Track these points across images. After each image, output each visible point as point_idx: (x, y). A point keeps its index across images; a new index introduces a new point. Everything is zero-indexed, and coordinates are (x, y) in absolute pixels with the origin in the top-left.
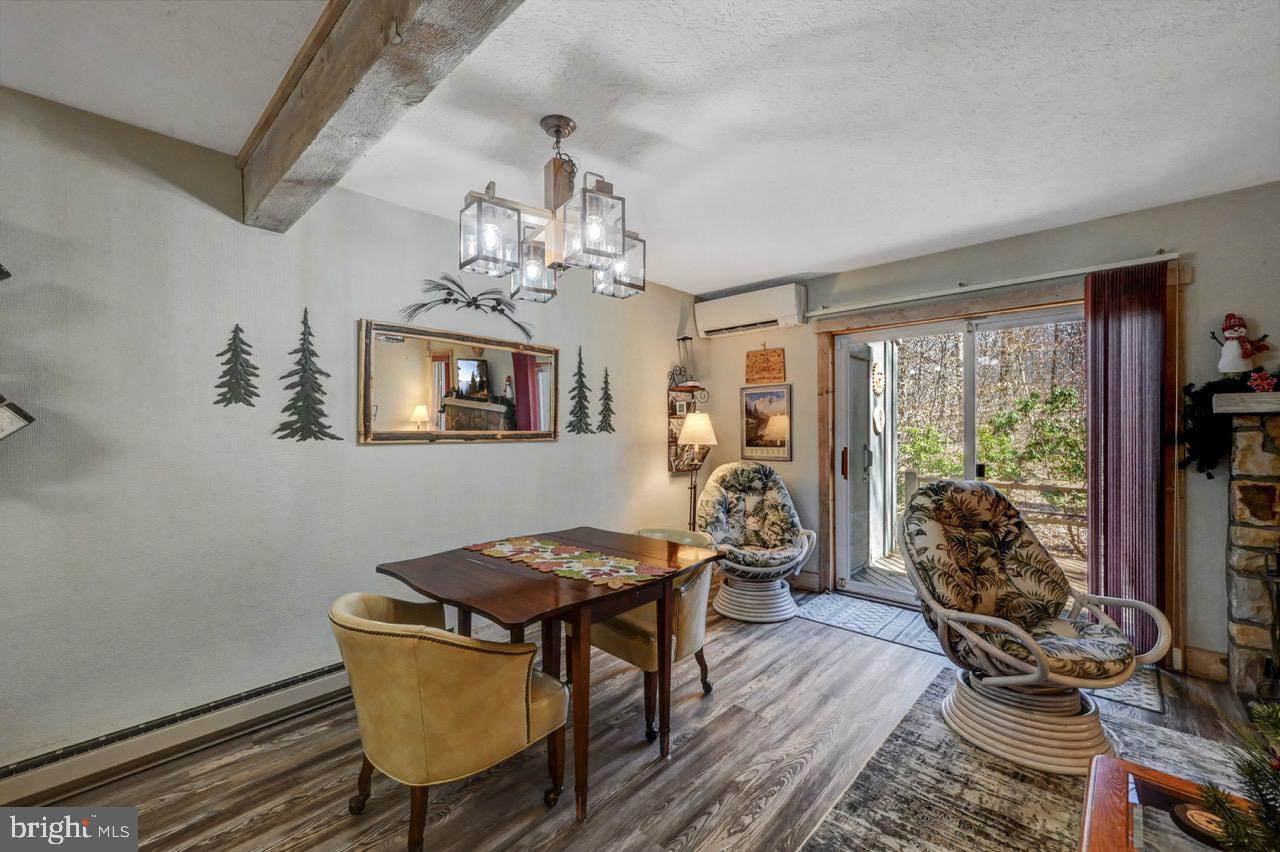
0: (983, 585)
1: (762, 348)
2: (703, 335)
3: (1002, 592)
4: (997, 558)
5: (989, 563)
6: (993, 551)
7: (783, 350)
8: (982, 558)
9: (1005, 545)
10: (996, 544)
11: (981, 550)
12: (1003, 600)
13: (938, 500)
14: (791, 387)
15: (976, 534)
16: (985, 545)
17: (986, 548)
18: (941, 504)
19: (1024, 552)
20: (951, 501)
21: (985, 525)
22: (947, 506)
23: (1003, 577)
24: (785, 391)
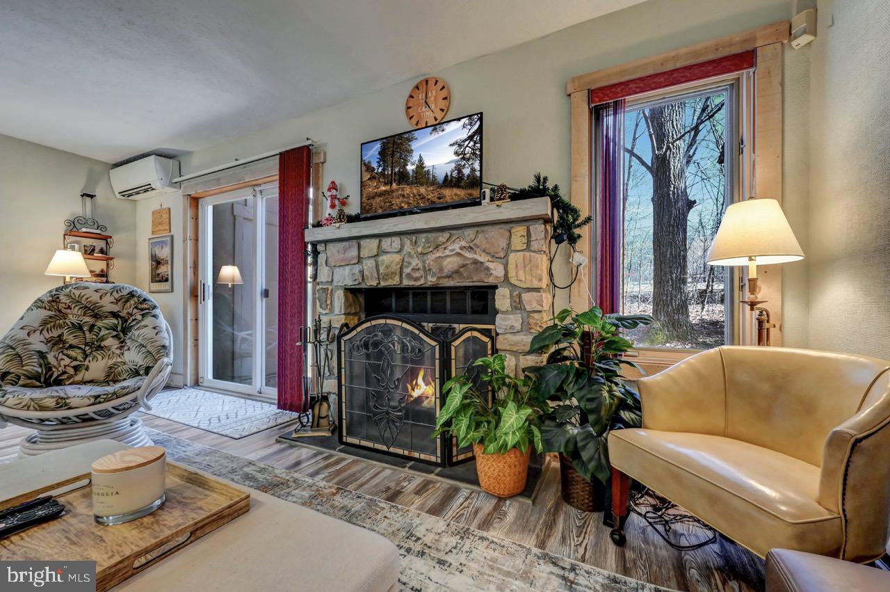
0: (94, 357)
1: (159, 207)
2: (118, 196)
3: (111, 362)
4: (119, 339)
5: (110, 342)
6: (115, 333)
7: (169, 209)
8: (102, 339)
9: (125, 330)
10: (119, 328)
11: (104, 332)
12: (111, 368)
13: (55, 295)
14: (172, 237)
15: (104, 322)
16: (108, 329)
17: (107, 332)
18: (58, 298)
19: (136, 333)
20: (68, 296)
21: (115, 315)
22: (63, 298)
23: (118, 352)
24: (169, 239)
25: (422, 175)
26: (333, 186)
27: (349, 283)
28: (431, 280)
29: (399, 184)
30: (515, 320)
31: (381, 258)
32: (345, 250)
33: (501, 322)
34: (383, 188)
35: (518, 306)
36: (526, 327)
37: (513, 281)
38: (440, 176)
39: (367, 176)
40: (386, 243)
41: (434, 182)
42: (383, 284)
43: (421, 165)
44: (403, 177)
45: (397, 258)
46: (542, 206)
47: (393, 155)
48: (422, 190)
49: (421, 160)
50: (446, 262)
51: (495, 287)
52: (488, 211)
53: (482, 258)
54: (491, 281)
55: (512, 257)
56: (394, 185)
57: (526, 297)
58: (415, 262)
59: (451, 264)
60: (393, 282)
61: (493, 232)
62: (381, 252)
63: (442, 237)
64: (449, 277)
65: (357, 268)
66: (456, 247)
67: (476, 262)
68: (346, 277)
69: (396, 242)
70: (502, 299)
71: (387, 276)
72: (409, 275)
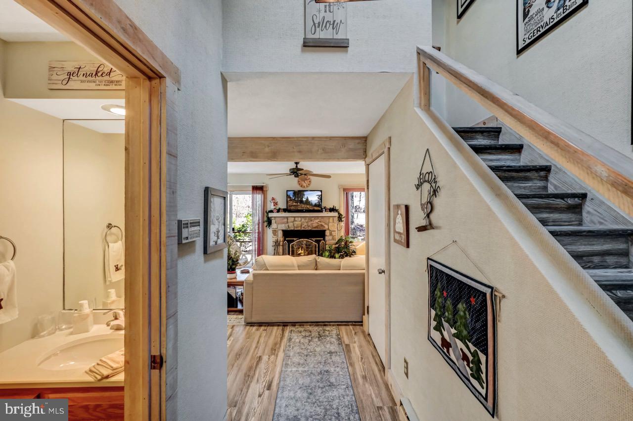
25: (308, 202)
26: (273, 199)
27: (284, 229)
28: (310, 228)
29: (300, 203)
30: (331, 238)
31: (295, 222)
32: (283, 219)
33: (327, 238)
34: (294, 204)
35: (331, 234)
36: (333, 239)
37: (330, 229)
38: (314, 203)
39: (289, 199)
40: (296, 219)
41: (312, 205)
42: (296, 229)
43: (307, 199)
44: (301, 202)
45: (300, 223)
46: (336, 214)
47: (298, 195)
48: (308, 206)
49: (307, 198)
50: (314, 224)
51: (326, 230)
52: (324, 214)
53: (323, 224)
54: (325, 229)
55: (330, 224)
56: (299, 204)
57: (333, 232)
58: (305, 224)
59: (315, 225)
60: (299, 229)
61: (325, 219)
62: (295, 221)
63: (313, 219)
64: (314, 228)
65: (287, 225)
66: (317, 221)
67: (321, 225)
68: (284, 227)
69: (300, 219)
70: (327, 233)
71: (297, 227)
72: (304, 227)
